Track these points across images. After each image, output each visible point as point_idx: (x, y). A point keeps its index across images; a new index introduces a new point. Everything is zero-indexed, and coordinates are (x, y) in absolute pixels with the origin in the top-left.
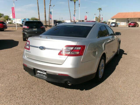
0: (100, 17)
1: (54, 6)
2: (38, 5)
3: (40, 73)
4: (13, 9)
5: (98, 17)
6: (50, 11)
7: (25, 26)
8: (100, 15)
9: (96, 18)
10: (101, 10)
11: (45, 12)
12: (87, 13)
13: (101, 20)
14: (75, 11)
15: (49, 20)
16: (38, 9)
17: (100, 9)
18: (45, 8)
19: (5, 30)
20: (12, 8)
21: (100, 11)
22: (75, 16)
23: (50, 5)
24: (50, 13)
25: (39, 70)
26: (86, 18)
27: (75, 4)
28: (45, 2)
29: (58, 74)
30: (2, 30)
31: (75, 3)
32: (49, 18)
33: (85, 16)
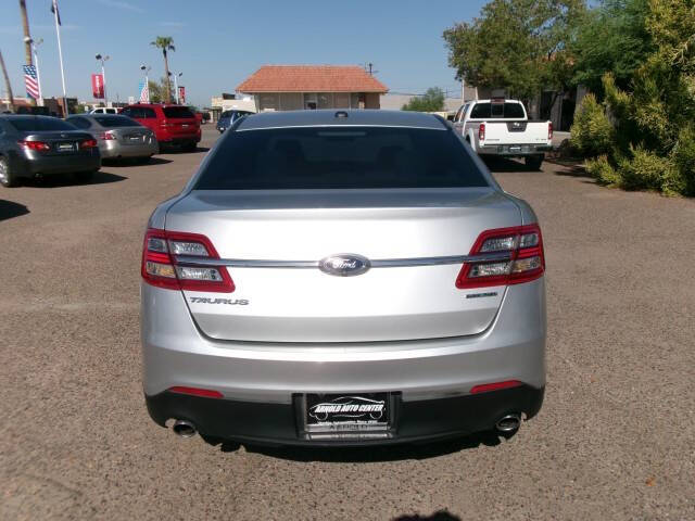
0: (169, 83)
8: (169, 74)
9: (152, 87)
10: (172, 47)
12: (99, 57)
13: (177, 96)
14: (29, 42)
17: (165, 43)
21: (165, 52)
22: (34, 75)
26: (102, 89)
33: (94, 77)
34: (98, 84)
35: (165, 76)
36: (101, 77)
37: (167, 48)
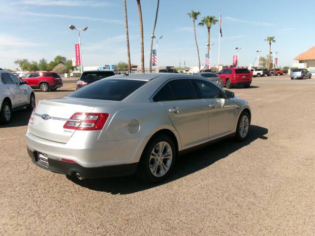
0: (271, 57)
1: (162, 37)
2: (128, 38)
3: (43, 159)
4: (77, 47)
5: (266, 58)
6: (153, 49)
7: (81, 81)
8: (271, 53)
9: (262, 59)
10: (274, 41)
11: (143, 52)
12: (237, 48)
13: (274, 63)
14: (209, 45)
15: (151, 67)
16: (128, 45)
17: (271, 40)
18: (143, 43)
19: (58, 89)
20: (76, 45)
21: (270, 43)
22: (209, 57)
23: (153, 37)
24: (154, 52)
25: (41, 153)
26: (236, 62)
27: (209, 31)
28: (143, 32)
29: (61, 160)
30: (54, 88)
31: (209, 28)
32: (151, 63)
33: (234, 56)
34: (235, 60)
35: (269, 54)
36: (237, 56)
37: (271, 42)
